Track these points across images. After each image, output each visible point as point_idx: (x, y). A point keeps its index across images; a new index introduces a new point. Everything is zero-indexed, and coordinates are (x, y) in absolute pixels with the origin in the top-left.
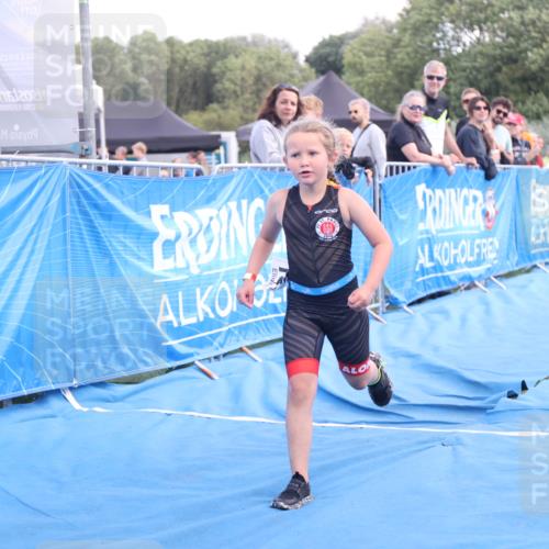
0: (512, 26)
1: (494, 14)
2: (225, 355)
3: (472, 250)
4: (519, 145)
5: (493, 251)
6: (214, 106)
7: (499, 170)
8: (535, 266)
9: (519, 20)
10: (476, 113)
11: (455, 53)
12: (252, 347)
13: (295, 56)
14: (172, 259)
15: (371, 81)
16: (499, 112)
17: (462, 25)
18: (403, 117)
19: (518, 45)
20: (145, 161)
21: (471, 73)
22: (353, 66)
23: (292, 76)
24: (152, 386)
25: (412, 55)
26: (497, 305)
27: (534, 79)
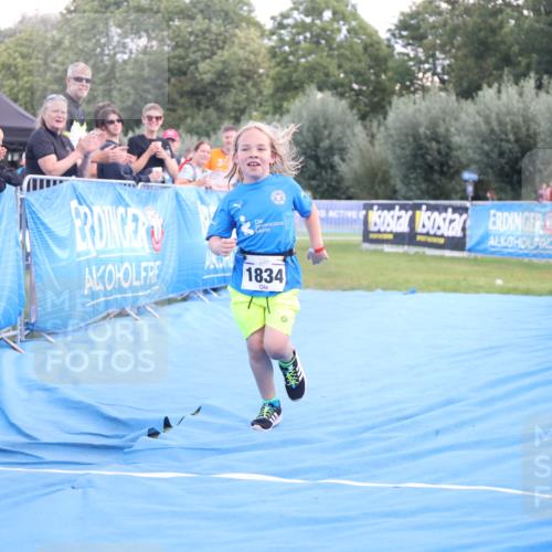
0: (180, 36)
3: (138, 273)
15: (27, 85)
18: (44, 123)
19: (187, 56)
22: (7, 67)
27: (204, 94)
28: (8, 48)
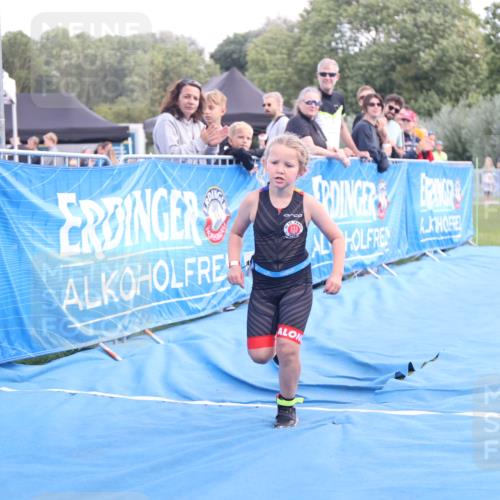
0: (405, 28)
1: (389, 16)
2: (128, 337)
3: (365, 239)
4: (410, 140)
5: (385, 239)
6: (123, 99)
7: (391, 163)
8: (424, 254)
9: (412, 22)
10: (370, 109)
11: (352, 53)
12: (155, 330)
13: (201, 52)
14: (78, 245)
15: (272, 77)
16: (391, 108)
17: (359, 26)
18: (299, 112)
19: (411, 46)
20: (56, 151)
21: (367, 71)
22: (256, 63)
23: (198, 71)
24: (57, 367)
25: (312, 54)
26: (388, 291)
27: (426, 78)
28: (257, 46)
